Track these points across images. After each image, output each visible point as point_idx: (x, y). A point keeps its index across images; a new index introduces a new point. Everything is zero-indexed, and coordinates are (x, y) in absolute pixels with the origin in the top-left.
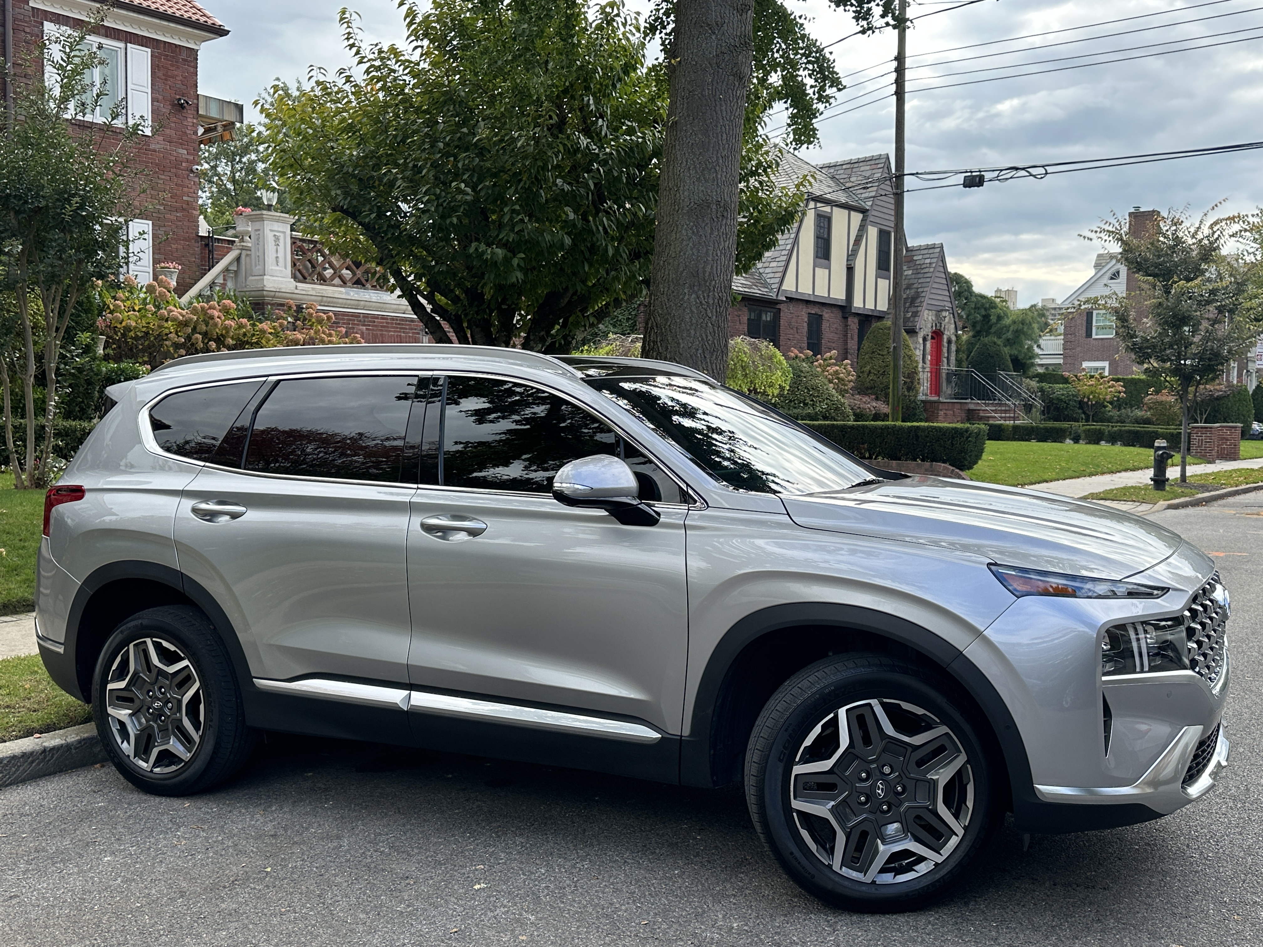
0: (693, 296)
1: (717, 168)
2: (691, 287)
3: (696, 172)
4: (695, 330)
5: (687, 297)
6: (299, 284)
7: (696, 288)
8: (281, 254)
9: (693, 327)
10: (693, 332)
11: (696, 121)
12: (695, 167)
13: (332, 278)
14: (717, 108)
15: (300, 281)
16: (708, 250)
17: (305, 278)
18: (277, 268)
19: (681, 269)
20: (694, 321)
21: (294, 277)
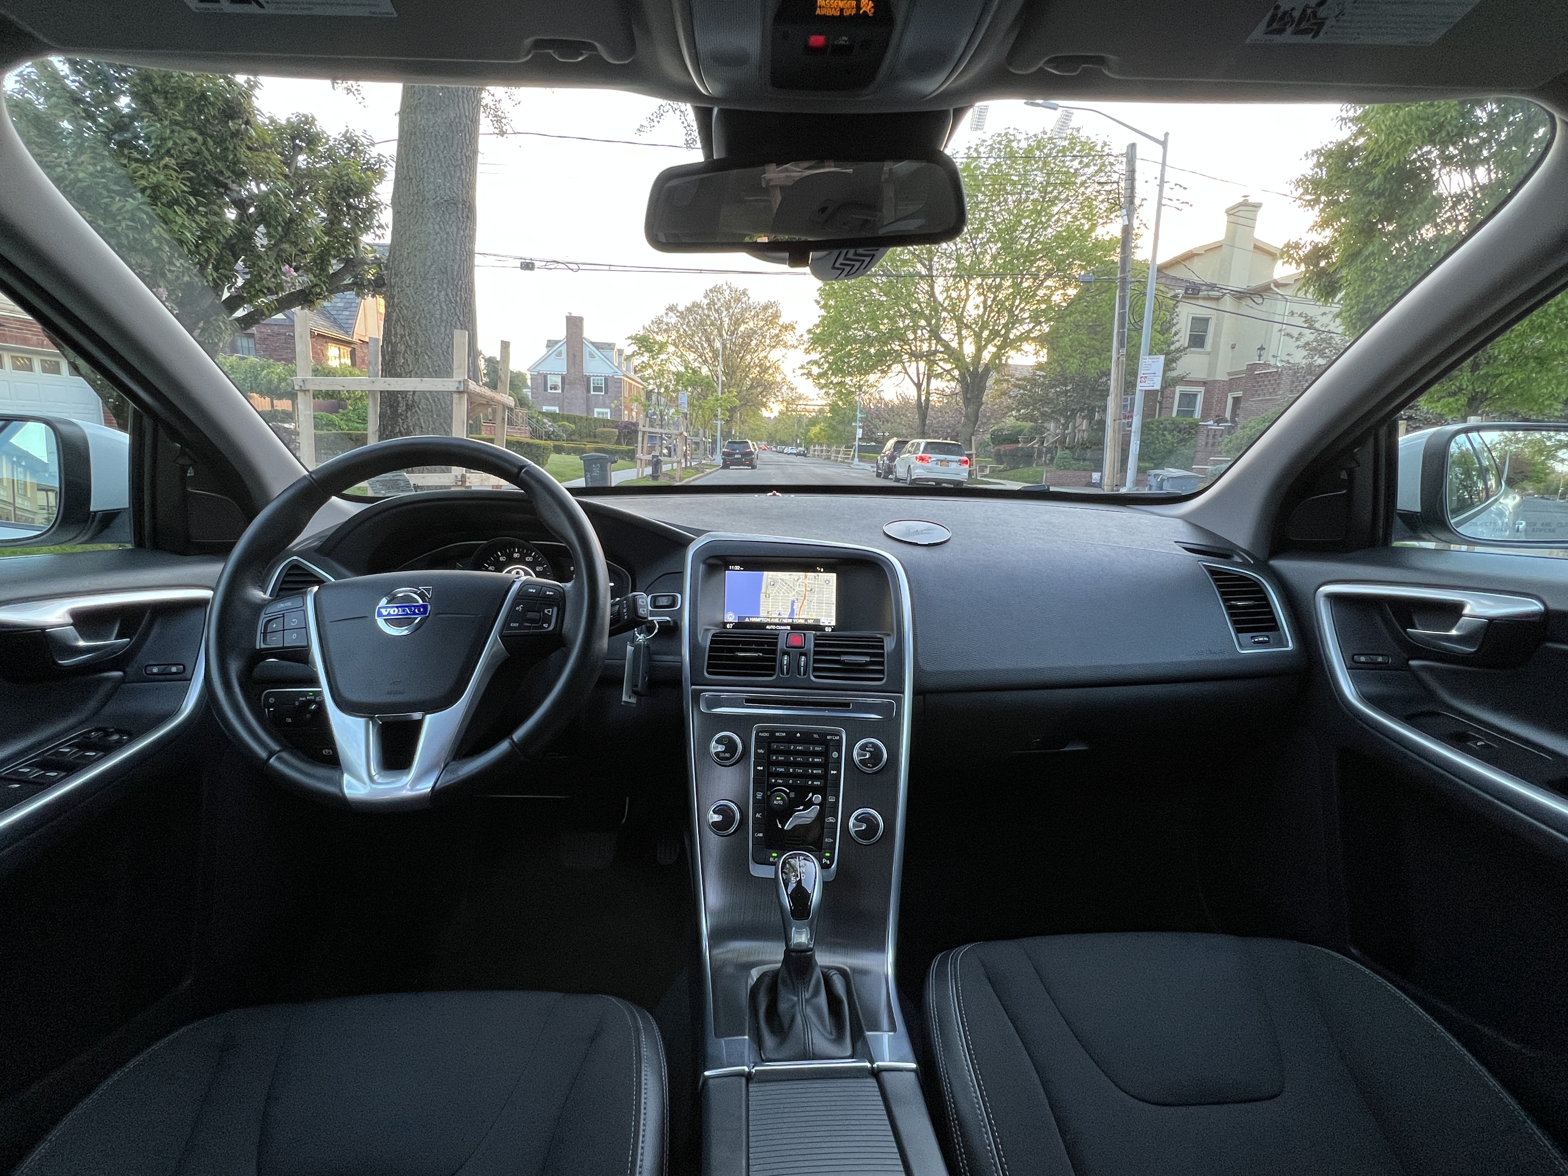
0: (443, 293)
1: (462, 167)
2: (440, 283)
3: (441, 166)
4: (445, 327)
5: (436, 293)
7: (445, 285)
9: (444, 324)
10: (443, 329)
11: (439, 112)
12: (440, 161)
14: (461, 105)
16: (455, 248)
19: (429, 263)
20: (444, 318)
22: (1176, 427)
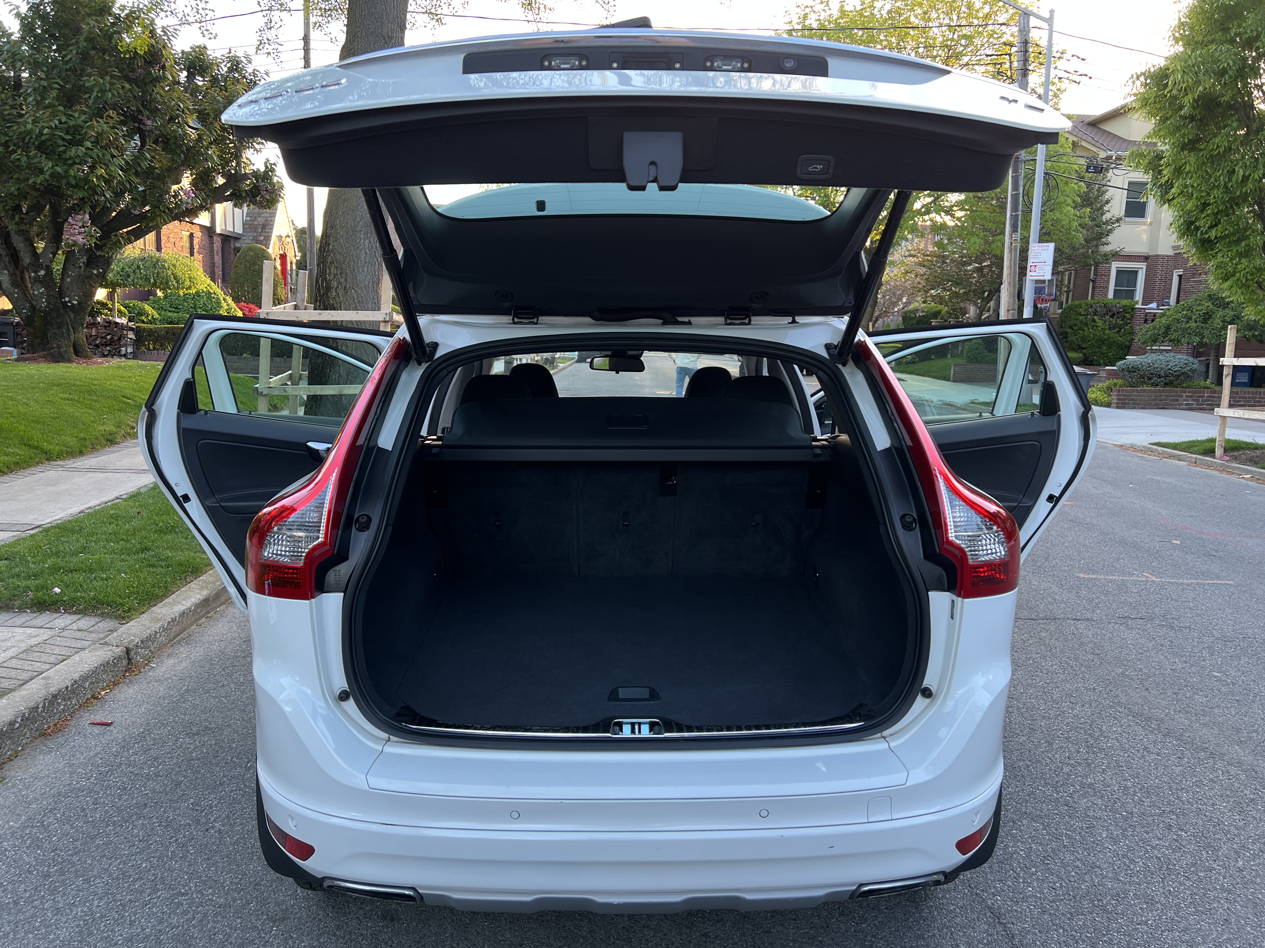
22: (1110, 311)
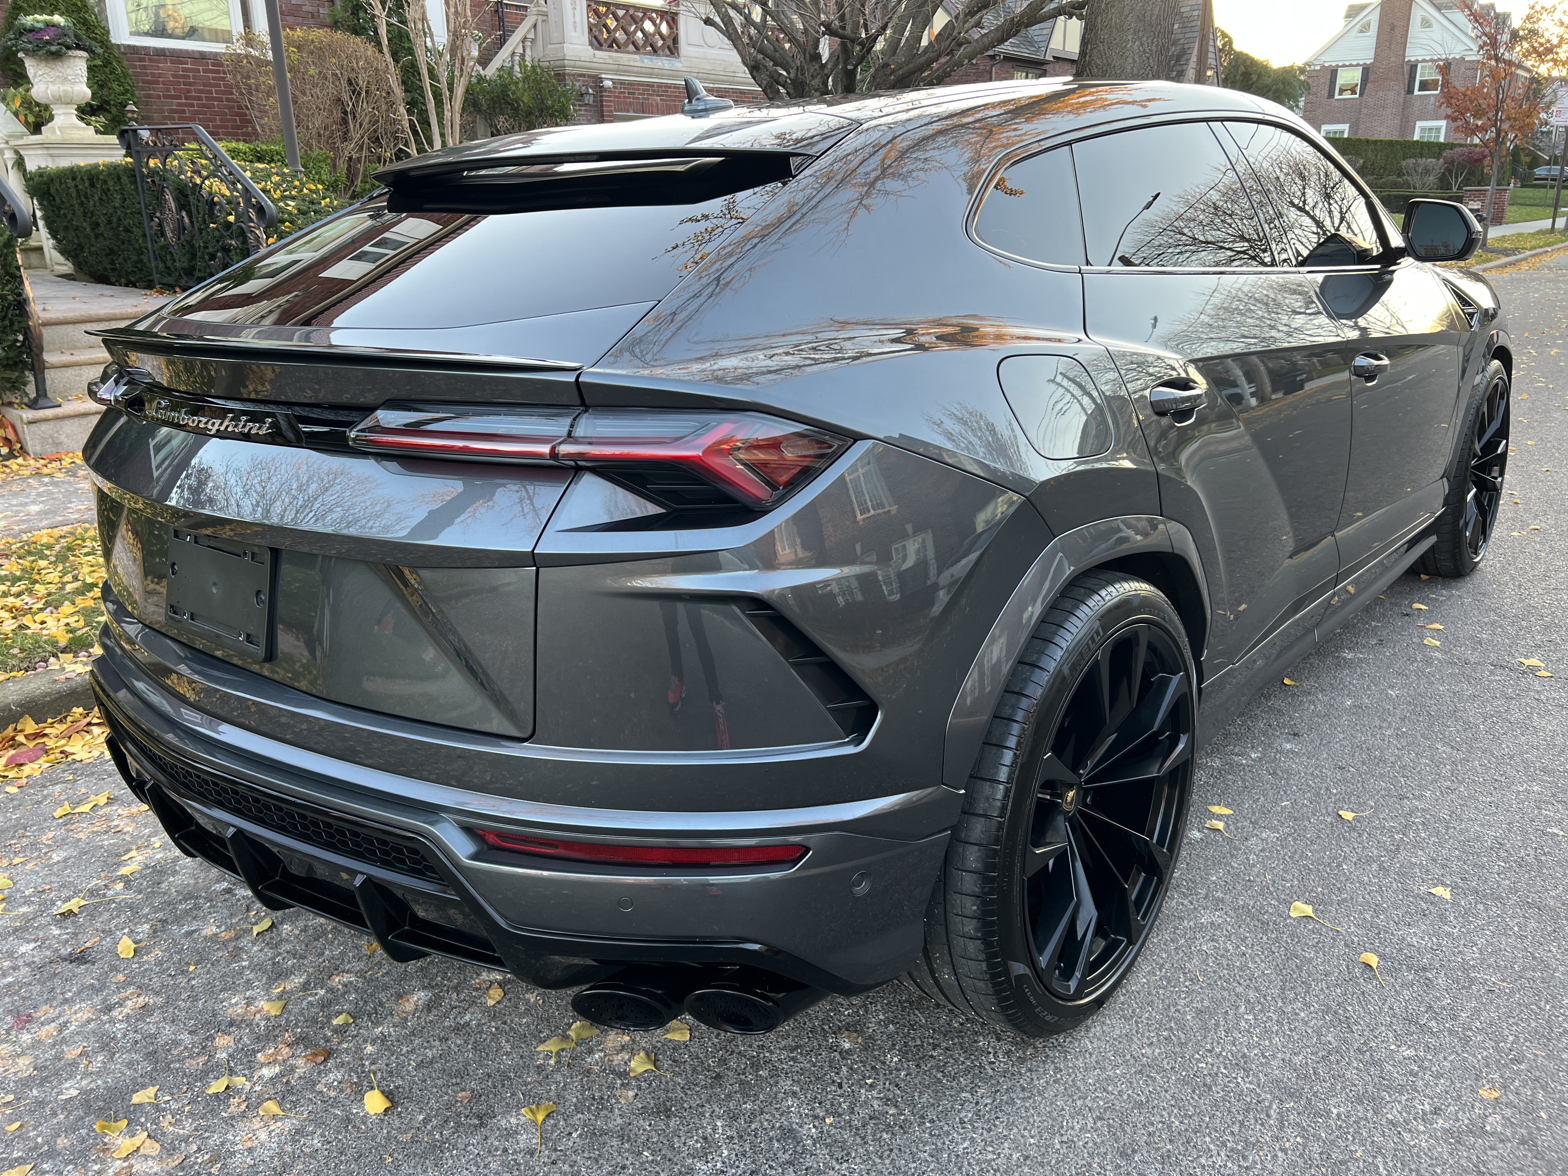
6: (597, 52)
8: (578, 19)
13: (626, 44)
15: (597, 49)
17: (601, 45)
18: (575, 34)
21: (591, 44)
